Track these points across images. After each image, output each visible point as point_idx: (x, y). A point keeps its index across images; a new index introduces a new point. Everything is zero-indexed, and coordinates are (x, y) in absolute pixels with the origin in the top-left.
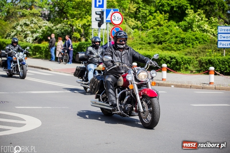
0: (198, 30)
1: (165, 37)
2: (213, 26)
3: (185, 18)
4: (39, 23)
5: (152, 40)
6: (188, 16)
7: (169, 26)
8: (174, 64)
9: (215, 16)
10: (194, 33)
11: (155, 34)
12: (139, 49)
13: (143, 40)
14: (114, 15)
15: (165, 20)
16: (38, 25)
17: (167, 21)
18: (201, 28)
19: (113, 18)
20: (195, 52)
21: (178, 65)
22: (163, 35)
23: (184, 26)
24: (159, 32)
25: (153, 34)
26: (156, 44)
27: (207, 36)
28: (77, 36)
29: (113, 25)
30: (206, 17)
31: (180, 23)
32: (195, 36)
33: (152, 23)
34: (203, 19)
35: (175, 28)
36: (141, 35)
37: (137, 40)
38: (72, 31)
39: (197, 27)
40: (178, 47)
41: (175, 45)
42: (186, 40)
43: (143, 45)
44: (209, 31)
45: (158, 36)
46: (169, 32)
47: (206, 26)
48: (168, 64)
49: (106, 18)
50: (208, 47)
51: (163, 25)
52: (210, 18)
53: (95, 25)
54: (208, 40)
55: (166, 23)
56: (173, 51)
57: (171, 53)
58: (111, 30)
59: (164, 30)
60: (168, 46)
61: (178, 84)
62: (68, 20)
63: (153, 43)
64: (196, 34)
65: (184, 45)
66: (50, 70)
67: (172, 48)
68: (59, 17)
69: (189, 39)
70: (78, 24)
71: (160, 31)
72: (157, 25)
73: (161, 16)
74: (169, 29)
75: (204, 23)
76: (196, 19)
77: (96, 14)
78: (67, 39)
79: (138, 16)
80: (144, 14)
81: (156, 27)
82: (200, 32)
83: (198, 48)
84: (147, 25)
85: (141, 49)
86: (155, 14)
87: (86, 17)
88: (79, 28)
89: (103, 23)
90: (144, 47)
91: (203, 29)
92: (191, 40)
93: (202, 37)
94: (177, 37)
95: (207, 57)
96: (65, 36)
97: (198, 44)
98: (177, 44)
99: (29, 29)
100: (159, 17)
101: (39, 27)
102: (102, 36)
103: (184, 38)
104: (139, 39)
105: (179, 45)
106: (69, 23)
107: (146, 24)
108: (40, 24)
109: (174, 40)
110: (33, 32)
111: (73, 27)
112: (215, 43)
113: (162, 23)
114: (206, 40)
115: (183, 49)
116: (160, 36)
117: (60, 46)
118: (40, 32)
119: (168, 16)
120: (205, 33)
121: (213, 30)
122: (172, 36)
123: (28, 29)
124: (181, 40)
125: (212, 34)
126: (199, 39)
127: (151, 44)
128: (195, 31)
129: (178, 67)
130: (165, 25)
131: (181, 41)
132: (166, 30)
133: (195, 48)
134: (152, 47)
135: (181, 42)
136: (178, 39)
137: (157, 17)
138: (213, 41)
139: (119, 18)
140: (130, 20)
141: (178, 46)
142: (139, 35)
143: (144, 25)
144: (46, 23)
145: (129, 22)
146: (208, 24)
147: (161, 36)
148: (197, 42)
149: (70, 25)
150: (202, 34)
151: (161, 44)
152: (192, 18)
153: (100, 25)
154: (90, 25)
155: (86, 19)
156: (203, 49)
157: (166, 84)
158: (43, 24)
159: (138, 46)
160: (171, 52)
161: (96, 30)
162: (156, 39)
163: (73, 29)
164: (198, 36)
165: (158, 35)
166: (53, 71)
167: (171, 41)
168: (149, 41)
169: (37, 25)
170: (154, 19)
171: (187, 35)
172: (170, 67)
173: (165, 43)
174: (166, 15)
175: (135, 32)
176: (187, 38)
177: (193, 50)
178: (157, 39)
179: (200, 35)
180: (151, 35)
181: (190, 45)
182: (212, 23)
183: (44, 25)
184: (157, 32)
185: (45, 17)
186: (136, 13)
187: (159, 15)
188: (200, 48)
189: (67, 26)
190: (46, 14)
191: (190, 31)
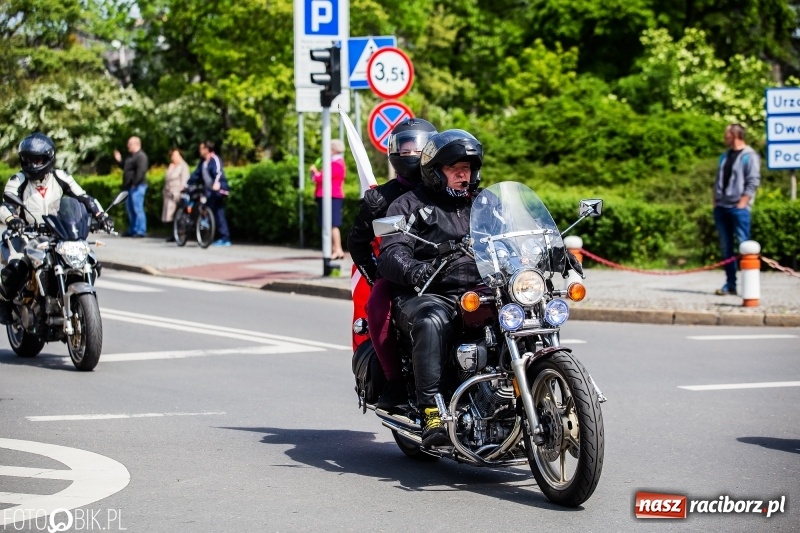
0: (689, 104)
1: (569, 134)
2: (744, 88)
3: (638, 63)
4: (101, 96)
5: (522, 147)
6: (651, 55)
7: (584, 92)
8: (609, 235)
9: (748, 51)
10: (676, 117)
11: (532, 127)
14: (379, 59)
15: (565, 71)
16: (95, 104)
17: (572, 74)
18: (700, 98)
19: (375, 71)
20: (682, 186)
21: (620, 240)
22: (560, 129)
23: (638, 90)
24: (546, 116)
25: (523, 125)
26: (537, 163)
28: (242, 143)
29: (377, 96)
30: (718, 55)
31: (622, 82)
32: (682, 128)
33: (518, 86)
34: (708, 62)
35: (605, 101)
36: (478, 130)
38: (221, 124)
39: (684, 96)
40: (619, 173)
41: (607, 165)
42: (647, 144)
43: (489, 169)
44: (730, 108)
45: (543, 131)
46: (581, 115)
47: (720, 91)
48: (585, 236)
49: (351, 70)
51: (561, 90)
52: (731, 60)
53: (307, 99)
55: (569, 83)
56: (600, 188)
57: (596, 193)
58: (368, 118)
59: (565, 111)
60: (580, 167)
61: (625, 309)
62: (205, 83)
63: (523, 159)
64: (683, 121)
65: (641, 163)
66: (146, 272)
67: (596, 175)
68: (170, 72)
69: (659, 140)
70: (242, 95)
71: (550, 112)
72: (534, 93)
73: (551, 56)
74: (583, 104)
75: (711, 78)
76: (680, 64)
77: (313, 58)
79: (465, 59)
80: (487, 52)
81: (530, 101)
82: (696, 114)
83: (694, 173)
84: (497, 92)
86: (528, 51)
87: (274, 69)
88: (251, 112)
89: (338, 90)
90: (491, 177)
91: (709, 100)
92: (666, 144)
93: (706, 130)
94: (612, 134)
96: (198, 143)
97: (695, 159)
98: (614, 159)
99: (64, 120)
100: (543, 61)
101: (101, 111)
103: (641, 138)
105: (624, 165)
106: (210, 93)
107: (494, 87)
108: (103, 99)
109: (602, 144)
110: (76, 133)
111: (225, 111)
113: (555, 81)
115: (639, 177)
116: (549, 131)
118: (105, 130)
119: (576, 58)
120: (717, 115)
122: (596, 129)
123: (60, 120)
124: (630, 143)
125: (743, 117)
126: (697, 139)
127: (519, 162)
128: (680, 110)
129: (622, 245)
130: (567, 92)
131: (629, 147)
132: (571, 110)
133: (683, 173)
134: (521, 174)
135: (628, 151)
136: (618, 140)
137: (535, 63)
139: (398, 71)
140: (436, 78)
141: (617, 167)
143: (487, 94)
144: (130, 98)
145: (431, 85)
146: (727, 81)
147: (554, 131)
148: (689, 149)
149: (216, 101)
150: (707, 119)
151: (556, 161)
152: (664, 62)
153: (326, 100)
154: (287, 100)
155: (273, 80)
157: (583, 311)
158: (113, 102)
160: (595, 189)
162: (536, 144)
163: (227, 116)
164: (690, 127)
165: (542, 128)
166: (157, 276)
167: (592, 149)
168: (509, 151)
169: (91, 104)
170: (524, 70)
171: (649, 125)
172: (593, 245)
173: (571, 156)
174: (567, 54)
175: (455, 120)
176: (650, 138)
177: (677, 182)
178: (540, 144)
179: (697, 125)
180: (517, 129)
181: (663, 160)
182: (739, 77)
183: (120, 103)
184: (538, 117)
185: (119, 74)
186: (456, 48)
187: (542, 53)
188: (700, 174)
189: (203, 104)
190: (124, 62)
191: (661, 112)
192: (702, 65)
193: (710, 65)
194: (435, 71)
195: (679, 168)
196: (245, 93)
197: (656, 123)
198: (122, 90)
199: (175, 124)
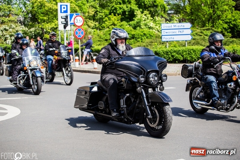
0: (145, 27)
2: (157, 24)
3: (134, 19)
4: (17, 28)
6: (137, 17)
7: (122, 25)
9: (158, 16)
10: (142, 30)
12: (98, 46)
13: (101, 38)
14: (76, 18)
15: (118, 20)
17: (120, 21)
18: (147, 26)
19: (76, 21)
20: (144, 45)
23: (134, 24)
27: (152, 32)
28: (47, 37)
29: (76, 26)
30: (151, 17)
31: (131, 23)
32: (143, 32)
33: (108, 24)
34: (149, 18)
35: (127, 27)
36: (99, 33)
37: (96, 38)
38: (43, 33)
39: (144, 25)
40: (130, 42)
42: (136, 36)
43: (101, 42)
44: (154, 28)
47: (152, 24)
49: (70, 21)
50: (154, 41)
51: (117, 24)
52: (154, 18)
53: (61, 27)
54: (154, 35)
55: (119, 23)
58: (74, 31)
62: (39, 24)
64: (144, 31)
65: (135, 40)
68: (32, 22)
69: (138, 35)
70: (47, 27)
72: (112, 25)
73: (115, 17)
75: (150, 22)
76: (143, 18)
77: (62, 18)
78: (39, 40)
79: (96, 18)
80: (101, 17)
81: (110, 27)
82: (147, 29)
83: (146, 42)
84: (104, 26)
85: (100, 45)
86: (110, 16)
87: (54, 21)
88: (49, 30)
89: (68, 25)
90: (102, 44)
91: (149, 26)
92: (140, 36)
93: (149, 33)
95: (154, 49)
96: (37, 37)
97: (146, 39)
100: (113, 18)
101: (16, 31)
102: (68, 36)
103: (135, 35)
104: (98, 37)
105: (131, 41)
106: (40, 27)
107: (103, 24)
110: (11, 36)
111: (43, 30)
112: (160, 37)
113: (116, 22)
114: (152, 35)
115: (134, 43)
117: (33, 46)
119: (120, 17)
120: (151, 29)
121: (157, 27)
123: (8, 33)
124: (132, 36)
125: (157, 30)
126: (147, 35)
128: (143, 28)
130: (119, 25)
131: (132, 37)
133: (144, 42)
135: (132, 38)
136: (130, 35)
137: (111, 18)
138: (158, 36)
139: (81, 21)
140: (90, 22)
142: (98, 33)
143: (101, 26)
144: (23, 28)
145: (89, 24)
146: (153, 22)
148: (145, 37)
149: (41, 28)
150: (149, 30)
152: (140, 18)
153: (65, 27)
154: (57, 28)
155: (54, 23)
156: (150, 42)
158: (19, 29)
159: (97, 43)
161: (62, 31)
163: (44, 32)
164: (145, 32)
168: (106, 38)
169: (14, 29)
170: (109, 20)
171: (136, 32)
174: (118, 16)
175: (94, 32)
176: (136, 35)
177: (142, 44)
179: (147, 32)
180: (107, 33)
181: (139, 40)
182: (156, 22)
183: (20, 29)
185: (20, 23)
186: (94, 15)
187: (113, 16)
188: (147, 42)
189: (39, 29)
190: (22, 20)
191: (139, 29)
192: (148, 18)
193: (149, 19)
194: (90, 21)
195: (143, 41)
196: (48, 27)
197: (138, 31)
198: (21, 26)
199: (33, 34)
